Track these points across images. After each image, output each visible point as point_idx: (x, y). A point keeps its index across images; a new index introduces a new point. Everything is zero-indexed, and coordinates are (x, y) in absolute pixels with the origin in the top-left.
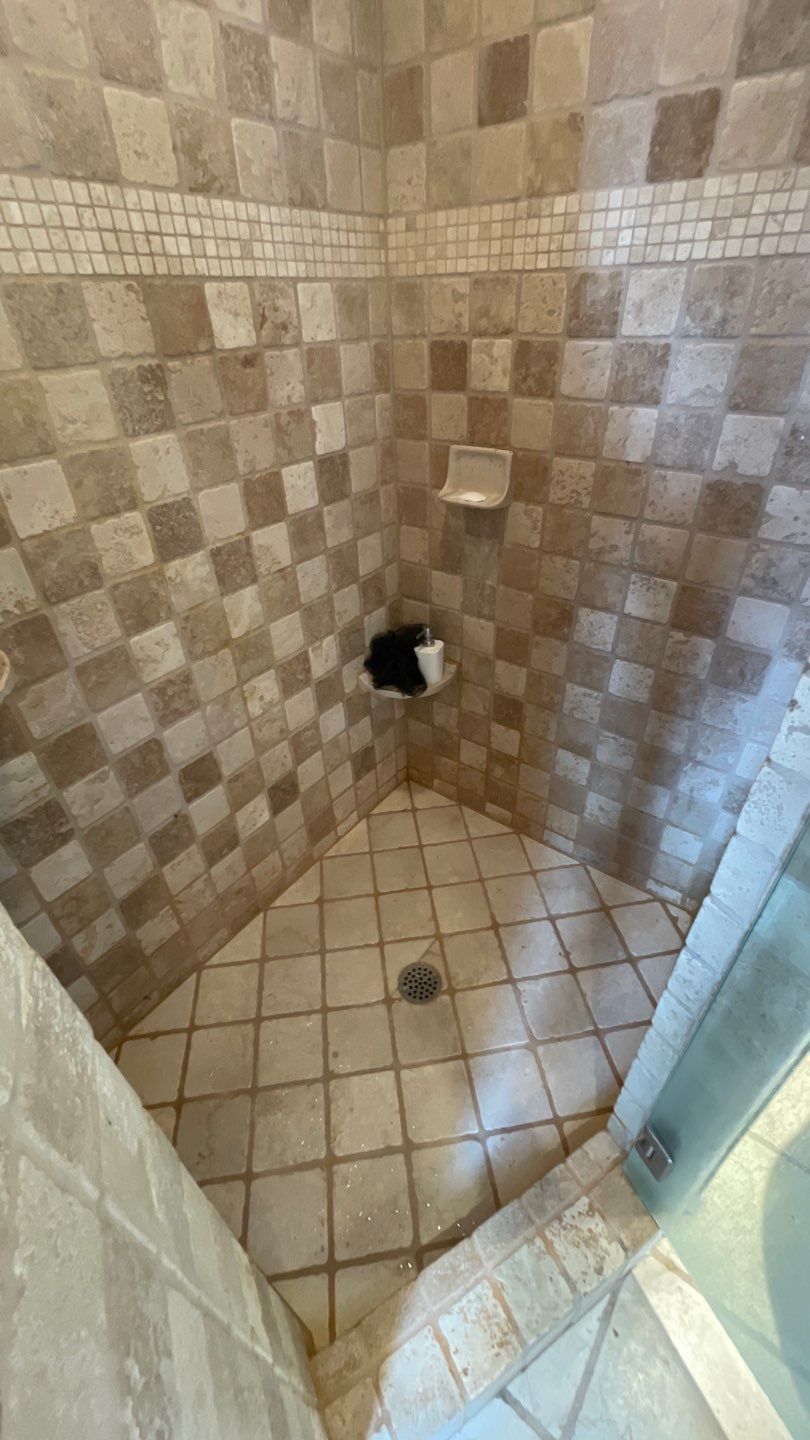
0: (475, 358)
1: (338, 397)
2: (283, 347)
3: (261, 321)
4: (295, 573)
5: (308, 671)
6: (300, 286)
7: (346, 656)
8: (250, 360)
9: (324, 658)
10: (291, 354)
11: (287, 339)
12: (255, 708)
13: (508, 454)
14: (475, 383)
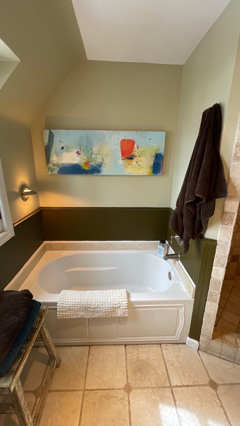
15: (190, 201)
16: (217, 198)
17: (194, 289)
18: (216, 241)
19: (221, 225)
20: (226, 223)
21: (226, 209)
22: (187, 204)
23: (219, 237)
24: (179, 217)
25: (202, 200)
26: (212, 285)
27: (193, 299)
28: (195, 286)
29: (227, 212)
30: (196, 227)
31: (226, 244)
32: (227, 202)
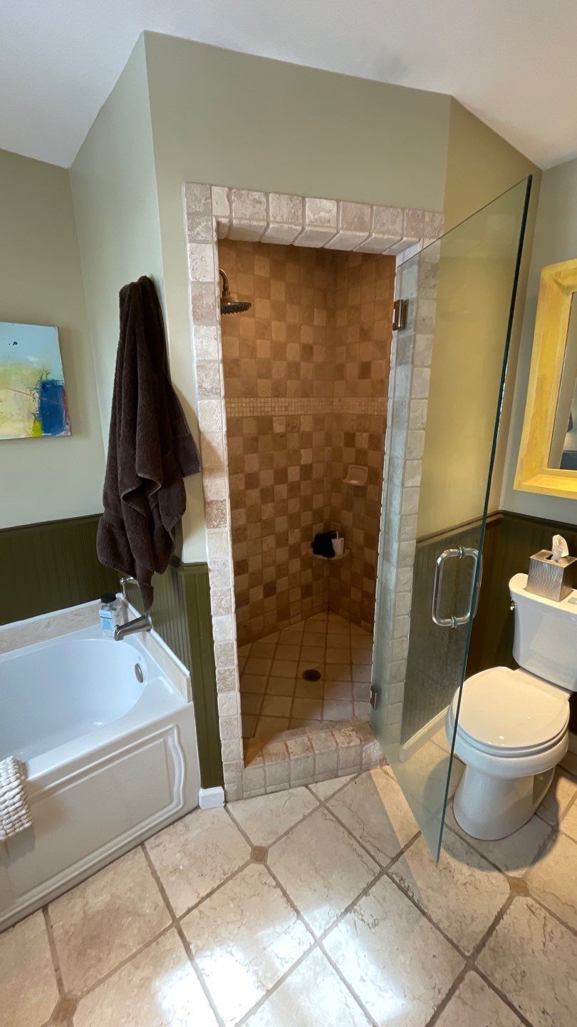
0: (357, 438)
1: (311, 447)
2: (294, 433)
3: (288, 425)
4: (287, 502)
5: (287, 540)
6: (301, 417)
7: (304, 538)
8: (283, 436)
9: (295, 537)
10: (296, 435)
11: (295, 430)
12: (265, 549)
13: (367, 468)
14: (357, 445)
15: (130, 490)
16: (184, 475)
17: (187, 680)
18: (205, 564)
19: (207, 531)
20: (215, 523)
21: (209, 495)
22: (126, 497)
23: (209, 553)
24: (116, 531)
25: (156, 485)
26: (219, 658)
27: (192, 703)
28: (188, 673)
29: (212, 502)
30: (159, 545)
31: (225, 565)
32: (207, 482)
